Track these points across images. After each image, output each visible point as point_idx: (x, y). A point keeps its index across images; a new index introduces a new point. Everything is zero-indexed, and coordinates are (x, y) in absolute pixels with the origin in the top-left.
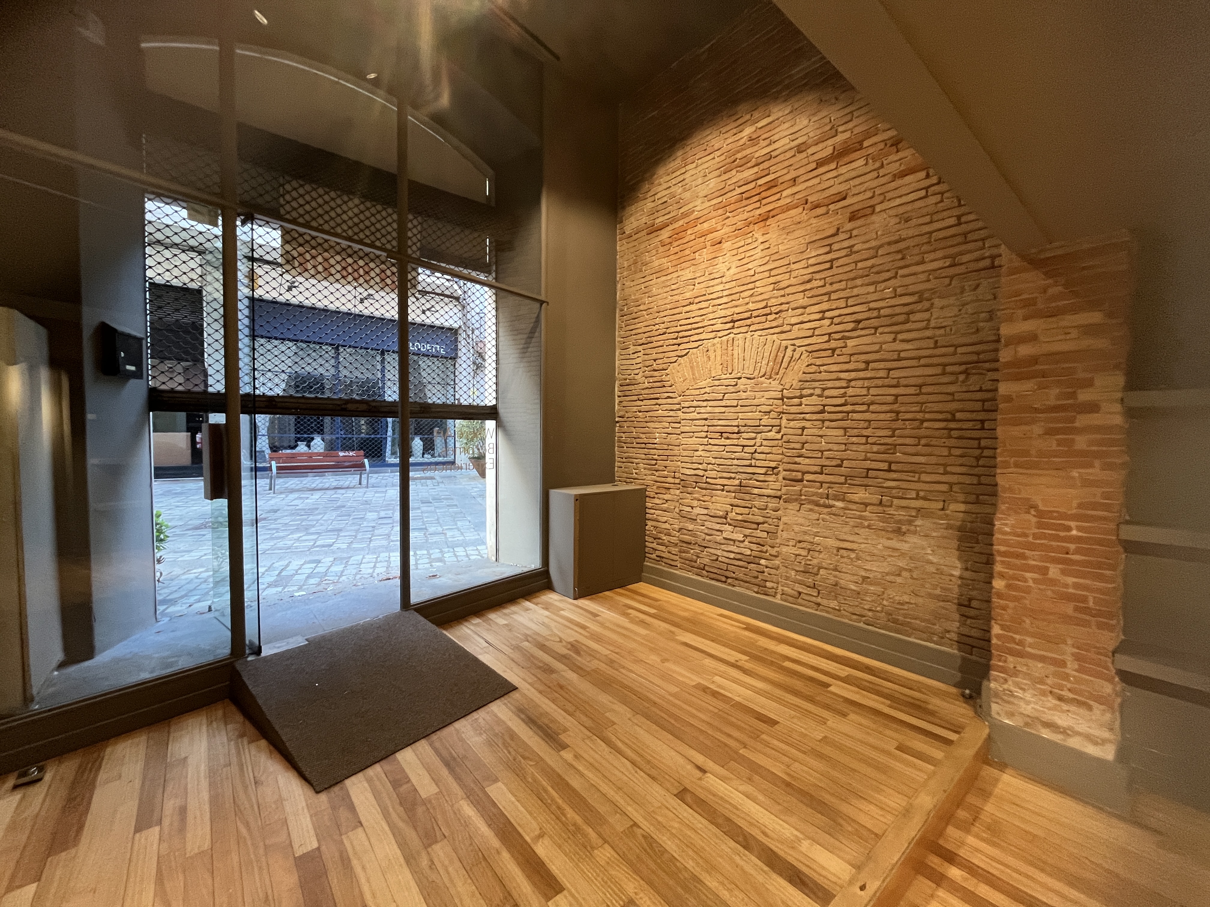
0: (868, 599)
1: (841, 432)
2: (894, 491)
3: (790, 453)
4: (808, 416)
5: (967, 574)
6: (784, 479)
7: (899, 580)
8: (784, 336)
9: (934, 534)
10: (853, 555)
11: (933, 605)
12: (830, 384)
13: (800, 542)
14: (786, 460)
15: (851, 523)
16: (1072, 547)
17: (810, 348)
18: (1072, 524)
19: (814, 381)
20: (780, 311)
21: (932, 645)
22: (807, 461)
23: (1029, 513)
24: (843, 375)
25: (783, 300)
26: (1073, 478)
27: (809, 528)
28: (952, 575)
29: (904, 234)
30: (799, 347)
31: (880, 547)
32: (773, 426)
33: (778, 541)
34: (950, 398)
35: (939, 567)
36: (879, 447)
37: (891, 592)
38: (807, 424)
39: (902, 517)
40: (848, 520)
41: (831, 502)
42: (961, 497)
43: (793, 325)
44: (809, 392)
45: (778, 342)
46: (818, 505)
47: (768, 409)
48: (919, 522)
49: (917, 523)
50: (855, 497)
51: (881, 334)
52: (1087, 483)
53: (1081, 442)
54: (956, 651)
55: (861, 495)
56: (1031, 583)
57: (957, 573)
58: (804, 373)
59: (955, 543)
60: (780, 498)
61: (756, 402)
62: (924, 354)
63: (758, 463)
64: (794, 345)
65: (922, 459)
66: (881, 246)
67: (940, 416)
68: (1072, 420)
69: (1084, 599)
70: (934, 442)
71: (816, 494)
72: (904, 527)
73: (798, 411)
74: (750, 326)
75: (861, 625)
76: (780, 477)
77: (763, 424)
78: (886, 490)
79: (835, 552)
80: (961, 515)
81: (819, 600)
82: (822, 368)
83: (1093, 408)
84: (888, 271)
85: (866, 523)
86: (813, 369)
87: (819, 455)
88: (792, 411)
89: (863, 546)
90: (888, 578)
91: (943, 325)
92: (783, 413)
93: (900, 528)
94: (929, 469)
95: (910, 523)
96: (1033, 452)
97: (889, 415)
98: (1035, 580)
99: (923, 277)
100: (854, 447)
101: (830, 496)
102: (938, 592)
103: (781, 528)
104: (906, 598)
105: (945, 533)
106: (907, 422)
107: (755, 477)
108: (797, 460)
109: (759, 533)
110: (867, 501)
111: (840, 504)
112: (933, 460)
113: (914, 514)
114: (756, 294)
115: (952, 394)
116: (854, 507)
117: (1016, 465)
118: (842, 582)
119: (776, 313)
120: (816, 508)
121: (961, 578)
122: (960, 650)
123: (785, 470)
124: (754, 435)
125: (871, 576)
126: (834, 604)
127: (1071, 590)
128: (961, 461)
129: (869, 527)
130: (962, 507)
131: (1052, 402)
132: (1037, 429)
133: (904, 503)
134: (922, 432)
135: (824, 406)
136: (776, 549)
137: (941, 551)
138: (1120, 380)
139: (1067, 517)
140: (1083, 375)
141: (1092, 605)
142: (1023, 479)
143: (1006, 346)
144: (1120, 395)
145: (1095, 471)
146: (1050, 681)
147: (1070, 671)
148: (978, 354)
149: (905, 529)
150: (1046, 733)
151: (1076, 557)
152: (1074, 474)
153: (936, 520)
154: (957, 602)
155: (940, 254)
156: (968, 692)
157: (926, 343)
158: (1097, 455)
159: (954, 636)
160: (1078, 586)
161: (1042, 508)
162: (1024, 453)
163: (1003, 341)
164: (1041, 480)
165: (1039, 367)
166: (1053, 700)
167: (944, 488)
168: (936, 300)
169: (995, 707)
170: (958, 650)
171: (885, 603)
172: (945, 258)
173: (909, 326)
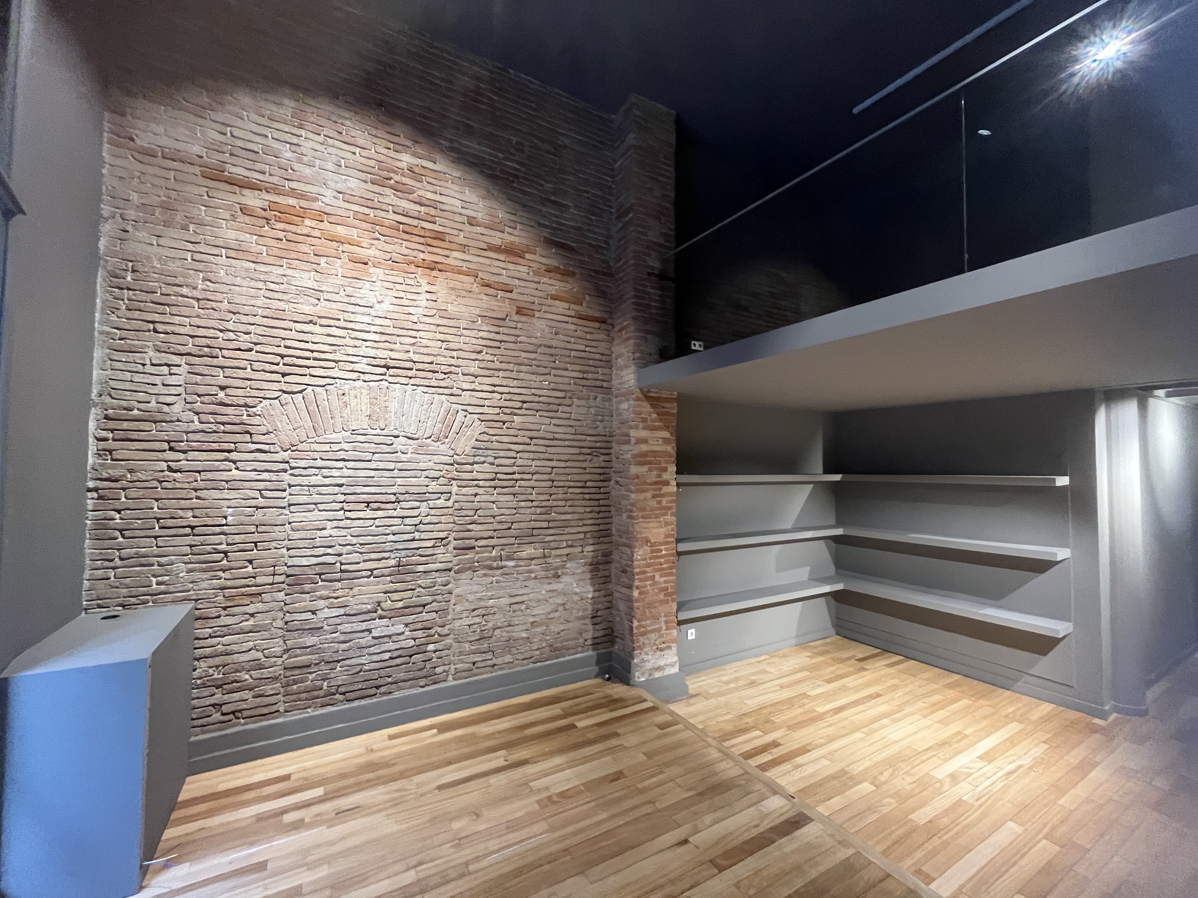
0: (536, 640)
1: (511, 498)
2: (552, 544)
3: (462, 521)
4: (481, 483)
5: (597, 594)
6: (455, 549)
7: (557, 614)
8: (453, 399)
9: (578, 571)
10: (523, 607)
11: (577, 624)
12: (502, 454)
13: (474, 610)
14: (457, 528)
15: (522, 579)
16: (663, 560)
17: (482, 417)
18: (663, 547)
19: (487, 449)
20: (450, 372)
21: (579, 655)
22: (479, 527)
23: (647, 545)
24: (512, 447)
25: (453, 361)
26: (661, 522)
27: (484, 594)
28: (588, 598)
29: (554, 343)
30: (470, 413)
31: (543, 592)
32: (442, 493)
33: (450, 617)
34: (584, 471)
35: (581, 595)
36: (542, 509)
37: (552, 628)
38: (481, 491)
39: (558, 564)
40: (518, 576)
41: (504, 563)
42: (591, 541)
43: (464, 390)
44: (483, 459)
45: (446, 405)
46: (491, 568)
47: (437, 474)
48: (569, 565)
49: (567, 566)
50: (524, 555)
51: (540, 416)
52: (667, 524)
53: (664, 501)
54: (592, 652)
55: (529, 551)
56: (649, 588)
57: (590, 596)
58: (477, 440)
59: (589, 575)
60: (450, 570)
61: (422, 466)
62: (569, 438)
63: (424, 536)
64: (466, 411)
65: (570, 517)
66: (540, 346)
67: (579, 484)
68: (660, 489)
69: (667, 588)
70: (577, 503)
71: (490, 559)
72: (559, 571)
73: (471, 478)
74: (410, 378)
75: (532, 666)
76: (450, 547)
77: (431, 491)
78: (547, 544)
79: (508, 608)
80: (591, 554)
81: (495, 661)
82: (494, 438)
83: (667, 483)
84: (545, 367)
85: (533, 575)
86: (485, 437)
87: (492, 520)
88: (464, 478)
89: (531, 595)
90: (550, 616)
91: (579, 418)
92: (454, 479)
93: (557, 573)
94: (573, 523)
95: (563, 567)
96: (648, 509)
97: (548, 483)
98: (650, 585)
99: (567, 380)
100: (522, 511)
101: (503, 558)
102: (580, 614)
103: (453, 601)
104: (562, 627)
105: (584, 569)
106: (560, 489)
107: (420, 552)
108: (470, 527)
109: (425, 616)
110: (533, 556)
111: (511, 563)
112: (576, 516)
113: (565, 559)
114: (419, 344)
115: (585, 469)
116: (522, 563)
117: (643, 517)
118: (514, 634)
119: (445, 374)
120: (490, 572)
121: (592, 598)
122: (593, 650)
123: (455, 539)
124: (417, 504)
125: (538, 620)
126: (508, 658)
127: (663, 585)
128: (590, 516)
129: (535, 578)
130: (591, 548)
131: (655, 480)
132: (649, 495)
133: (558, 552)
134: (569, 496)
135: (496, 473)
136: (447, 627)
137: (581, 583)
138: (675, 469)
139: (661, 544)
140: (664, 465)
141: (670, 590)
142: (644, 525)
143: (636, 444)
144: (675, 476)
145: (668, 517)
146: (657, 642)
147: (663, 632)
148: (597, 442)
149: (560, 572)
150: (657, 675)
151: (664, 566)
152: (662, 519)
153: (578, 561)
154: (591, 616)
155: (577, 368)
156: (607, 676)
157: (569, 430)
158: (669, 508)
159: (589, 642)
160: (665, 582)
161: (652, 541)
162: (644, 510)
163: (633, 440)
164: (651, 525)
165: (649, 459)
166: (658, 653)
167: (581, 536)
168: (575, 400)
169: (637, 674)
170: (593, 651)
171: (548, 638)
172: (580, 371)
173: (559, 414)
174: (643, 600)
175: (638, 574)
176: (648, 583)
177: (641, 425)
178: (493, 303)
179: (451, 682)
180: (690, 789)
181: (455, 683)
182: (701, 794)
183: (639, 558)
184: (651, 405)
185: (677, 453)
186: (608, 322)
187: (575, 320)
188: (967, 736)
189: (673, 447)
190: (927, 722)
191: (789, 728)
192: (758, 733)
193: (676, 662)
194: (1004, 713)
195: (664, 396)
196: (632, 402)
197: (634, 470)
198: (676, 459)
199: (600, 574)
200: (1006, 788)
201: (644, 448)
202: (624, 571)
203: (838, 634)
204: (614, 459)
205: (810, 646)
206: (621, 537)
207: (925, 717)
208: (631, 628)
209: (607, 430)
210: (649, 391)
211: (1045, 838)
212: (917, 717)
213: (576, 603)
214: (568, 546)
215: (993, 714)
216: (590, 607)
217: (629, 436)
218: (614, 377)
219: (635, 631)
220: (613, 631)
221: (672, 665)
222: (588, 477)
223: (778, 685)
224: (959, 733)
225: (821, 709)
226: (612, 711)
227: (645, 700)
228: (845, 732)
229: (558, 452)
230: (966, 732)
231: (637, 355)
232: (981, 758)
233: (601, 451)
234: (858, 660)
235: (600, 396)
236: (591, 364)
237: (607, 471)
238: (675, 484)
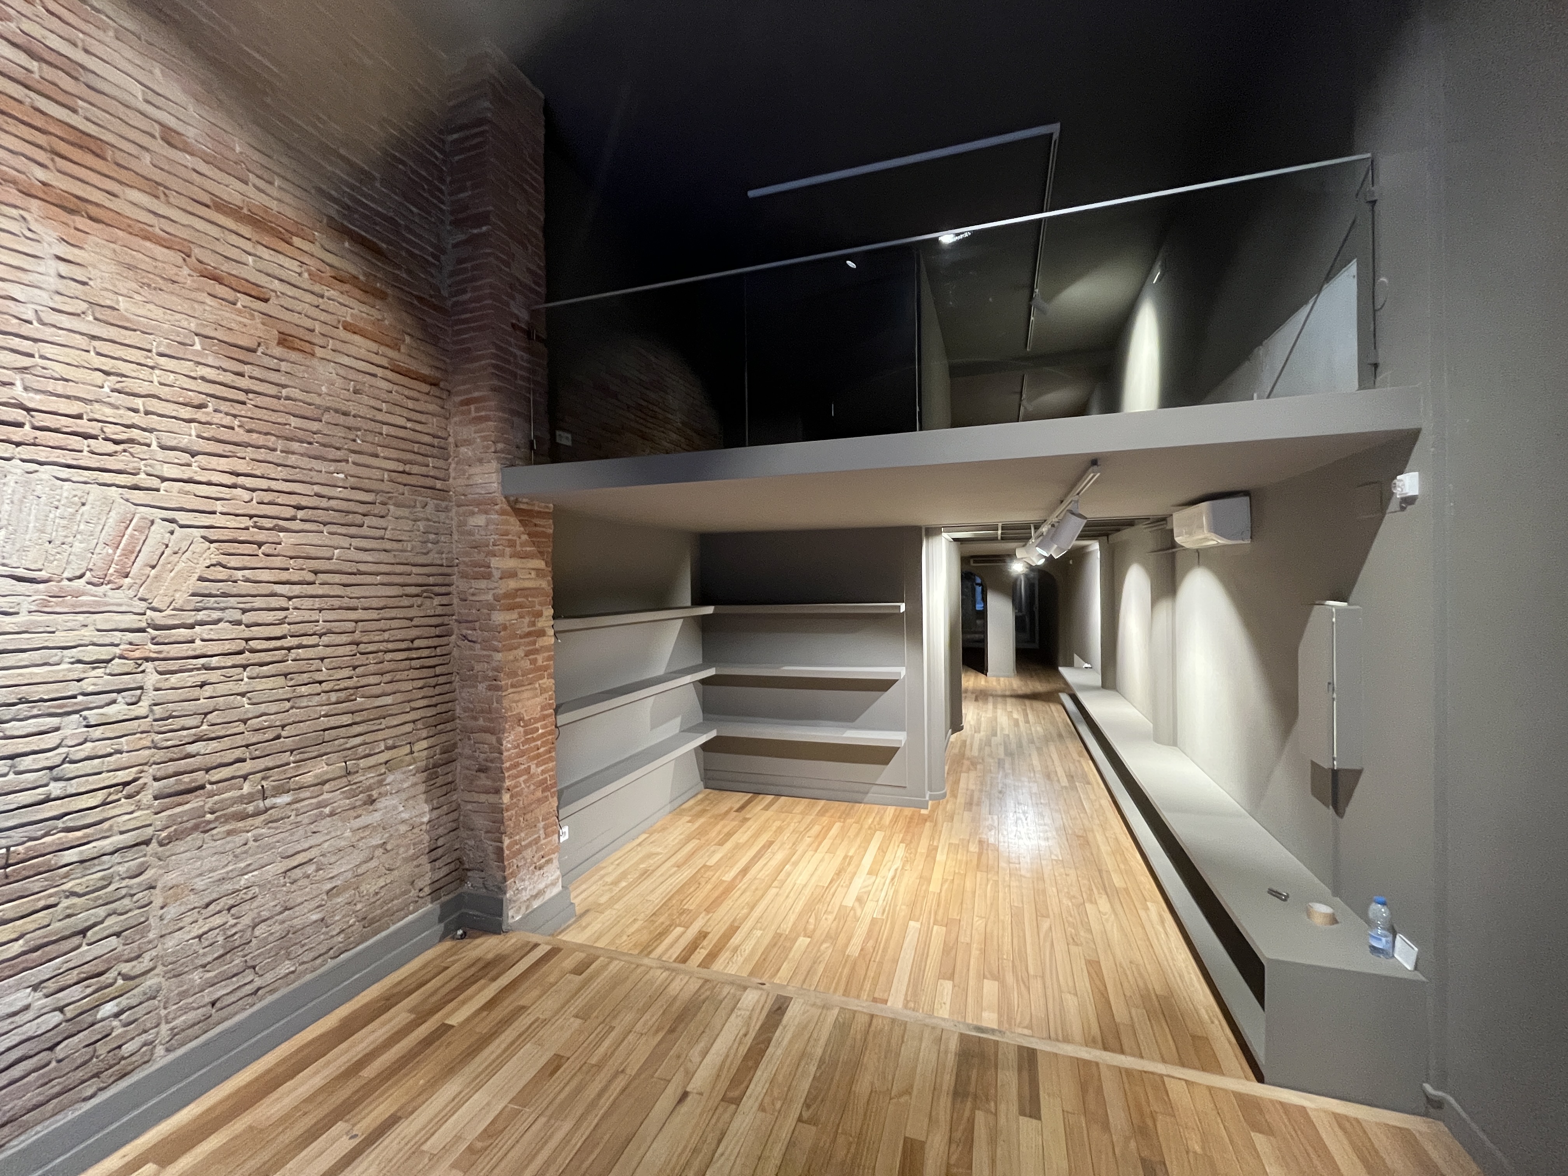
0: (337, 918)
1: (281, 681)
2: (360, 749)
3: (174, 739)
4: (214, 662)
5: (436, 813)
6: (156, 798)
7: (372, 864)
8: (138, 496)
9: (406, 785)
10: (310, 869)
11: (407, 870)
12: (259, 602)
13: (208, 905)
14: (160, 755)
15: (306, 821)
16: (539, 743)
17: (213, 534)
18: (538, 725)
19: (225, 595)
20: (131, 441)
21: (410, 918)
22: (214, 745)
23: (519, 725)
24: (279, 589)
25: (136, 419)
26: (536, 689)
27: (230, 868)
28: (422, 823)
29: (352, 408)
30: (182, 526)
31: (348, 834)
32: (119, 691)
33: (151, 935)
34: (409, 623)
35: (411, 822)
36: (340, 694)
37: (364, 888)
38: (214, 676)
39: (372, 781)
40: (299, 819)
41: (269, 803)
42: (424, 733)
43: (164, 479)
44: (216, 615)
45: (120, 509)
46: (244, 816)
47: (104, 653)
48: (390, 778)
49: (388, 780)
50: (308, 779)
51: (330, 533)
52: (543, 691)
53: (540, 659)
54: (430, 906)
55: (320, 769)
56: (523, 785)
57: (426, 819)
58: (201, 579)
59: (422, 788)
60: (147, 843)
61: (61, 638)
62: (383, 571)
63: (73, 787)
64: (172, 521)
65: (388, 700)
66: (328, 409)
67: (404, 645)
68: (534, 643)
69: (545, 780)
70: (399, 676)
71: (241, 800)
73: (191, 653)
74: (18, 444)
75: (331, 963)
76: (146, 797)
77: (91, 689)
78: (350, 752)
79: (282, 881)
80: (425, 753)
81: (258, 982)
82: (239, 574)
83: (542, 633)
84: (338, 449)
85: (327, 810)
86: (220, 573)
87: (241, 727)
88: (172, 654)
89: (326, 845)
90: (360, 871)
91: (400, 538)
92: (147, 659)
93: (370, 796)
94: (394, 710)
95: (381, 783)
97: (348, 648)
98: (525, 782)
99: (377, 474)
100: (304, 702)
101: (267, 793)
102: (412, 852)
103: (158, 901)
104: (381, 882)
105: (413, 780)
106: (371, 656)
107: (67, 821)
108: (191, 749)
109: (86, 952)
110: (326, 777)
111: (286, 799)
112: (399, 697)
113: (383, 771)
114: (39, 371)
115: (411, 619)
116: (306, 794)
117: (513, 686)
118: (295, 922)
119: (116, 442)
120: (240, 824)
121: (429, 822)
123: (156, 779)
124: (54, 721)
125: (339, 882)
126: (286, 967)
127: (541, 777)
128: (421, 693)
129: (332, 814)
130: (424, 744)
131: (527, 630)
133: (372, 761)
134: (386, 666)
135: (247, 640)
136: (147, 956)
137: (411, 803)
138: (551, 611)
139: (537, 720)
140: (538, 608)
141: (549, 782)
142: (516, 697)
143: (501, 578)
144: (552, 622)
145: (545, 680)
146: (535, 859)
147: (543, 842)
148: (429, 576)
149: (375, 793)
150: (536, 904)
151: (542, 750)
152: (537, 686)
153: (404, 769)
154: (427, 850)
155: (394, 454)
156: (460, 932)
157: (383, 556)
158: (546, 668)
159: (427, 890)
160: (543, 772)
161: (526, 718)
162: (515, 674)
163: (497, 574)
164: (526, 695)
165: (518, 600)
166: (537, 873)
167: (408, 728)
168: (392, 508)
169: (510, 913)
170: (432, 902)
171: (359, 906)
172: (398, 460)
173: (365, 531)
174: (516, 805)
175: (509, 769)
176: (522, 779)
177: (508, 550)
178: (228, 315)
179: (162, 1059)
180: (657, 1032)
181: (172, 1056)
182: (672, 1031)
183: (509, 746)
184: (520, 521)
185: (554, 589)
186: (442, 384)
187: (390, 375)
188: (852, 857)
189: (548, 581)
190: (818, 856)
191: (708, 910)
192: (679, 930)
193: (558, 879)
194: (866, 826)
195: (536, 508)
196: (495, 517)
197: (499, 617)
198: (553, 598)
199: (440, 781)
200: (896, 892)
201: (512, 584)
202: (482, 770)
203: (706, 788)
204: (456, 601)
205: (684, 810)
206: (475, 719)
207: (816, 851)
208: (500, 851)
209: (444, 556)
210: (516, 501)
211: (934, 924)
212: (810, 853)
213: (404, 836)
214: (388, 748)
215: (860, 829)
216: (426, 837)
217: (489, 567)
218: (452, 475)
219: (506, 852)
220: (461, 863)
221: (553, 884)
222: (414, 633)
223: (673, 866)
224: (846, 857)
225: (728, 877)
226: (494, 979)
227: (536, 945)
228: (760, 893)
229: (367, 594)
230: (850, 854)
231: (500, 446)
232: (870, 873)
233: (436, 589)
234: (737, 811)
235: (432, 503)
236: (416, 450)
237: (446, 620)
238: (552, 633)
